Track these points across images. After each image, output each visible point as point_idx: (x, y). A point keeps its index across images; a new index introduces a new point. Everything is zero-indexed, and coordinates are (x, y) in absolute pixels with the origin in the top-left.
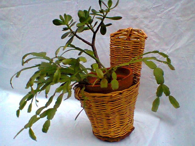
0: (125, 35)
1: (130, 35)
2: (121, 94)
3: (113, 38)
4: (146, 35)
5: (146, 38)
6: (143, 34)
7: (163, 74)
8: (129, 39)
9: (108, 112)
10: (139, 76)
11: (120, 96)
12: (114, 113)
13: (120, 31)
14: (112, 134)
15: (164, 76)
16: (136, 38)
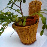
0: (34, 3)
1: (36, 3)
2: (29, 27)
3: (30, 5)
4: (42, 3)
5: (42, 4)
6: (40, 2)
7: (46, 20)
8: (35, 5)
9: (25, 34)
10: (39, 20)
11: (29, 28)
12: (27, 34)
13: (32, 1)
14: (27, 42)
15: (46, 21)
16: (38, 4)
